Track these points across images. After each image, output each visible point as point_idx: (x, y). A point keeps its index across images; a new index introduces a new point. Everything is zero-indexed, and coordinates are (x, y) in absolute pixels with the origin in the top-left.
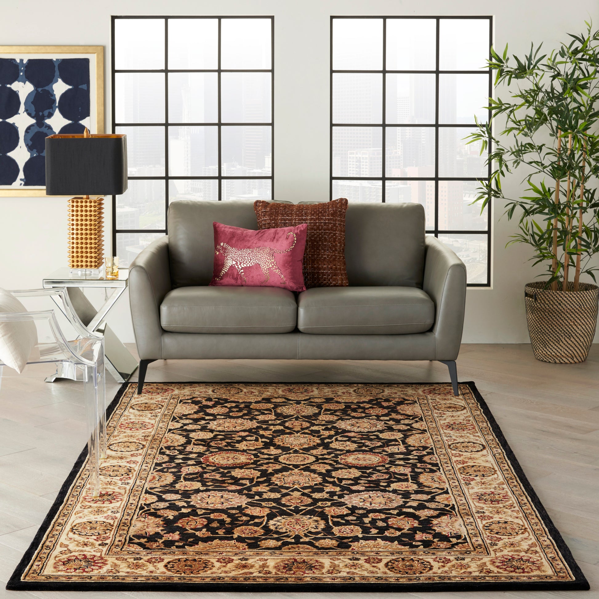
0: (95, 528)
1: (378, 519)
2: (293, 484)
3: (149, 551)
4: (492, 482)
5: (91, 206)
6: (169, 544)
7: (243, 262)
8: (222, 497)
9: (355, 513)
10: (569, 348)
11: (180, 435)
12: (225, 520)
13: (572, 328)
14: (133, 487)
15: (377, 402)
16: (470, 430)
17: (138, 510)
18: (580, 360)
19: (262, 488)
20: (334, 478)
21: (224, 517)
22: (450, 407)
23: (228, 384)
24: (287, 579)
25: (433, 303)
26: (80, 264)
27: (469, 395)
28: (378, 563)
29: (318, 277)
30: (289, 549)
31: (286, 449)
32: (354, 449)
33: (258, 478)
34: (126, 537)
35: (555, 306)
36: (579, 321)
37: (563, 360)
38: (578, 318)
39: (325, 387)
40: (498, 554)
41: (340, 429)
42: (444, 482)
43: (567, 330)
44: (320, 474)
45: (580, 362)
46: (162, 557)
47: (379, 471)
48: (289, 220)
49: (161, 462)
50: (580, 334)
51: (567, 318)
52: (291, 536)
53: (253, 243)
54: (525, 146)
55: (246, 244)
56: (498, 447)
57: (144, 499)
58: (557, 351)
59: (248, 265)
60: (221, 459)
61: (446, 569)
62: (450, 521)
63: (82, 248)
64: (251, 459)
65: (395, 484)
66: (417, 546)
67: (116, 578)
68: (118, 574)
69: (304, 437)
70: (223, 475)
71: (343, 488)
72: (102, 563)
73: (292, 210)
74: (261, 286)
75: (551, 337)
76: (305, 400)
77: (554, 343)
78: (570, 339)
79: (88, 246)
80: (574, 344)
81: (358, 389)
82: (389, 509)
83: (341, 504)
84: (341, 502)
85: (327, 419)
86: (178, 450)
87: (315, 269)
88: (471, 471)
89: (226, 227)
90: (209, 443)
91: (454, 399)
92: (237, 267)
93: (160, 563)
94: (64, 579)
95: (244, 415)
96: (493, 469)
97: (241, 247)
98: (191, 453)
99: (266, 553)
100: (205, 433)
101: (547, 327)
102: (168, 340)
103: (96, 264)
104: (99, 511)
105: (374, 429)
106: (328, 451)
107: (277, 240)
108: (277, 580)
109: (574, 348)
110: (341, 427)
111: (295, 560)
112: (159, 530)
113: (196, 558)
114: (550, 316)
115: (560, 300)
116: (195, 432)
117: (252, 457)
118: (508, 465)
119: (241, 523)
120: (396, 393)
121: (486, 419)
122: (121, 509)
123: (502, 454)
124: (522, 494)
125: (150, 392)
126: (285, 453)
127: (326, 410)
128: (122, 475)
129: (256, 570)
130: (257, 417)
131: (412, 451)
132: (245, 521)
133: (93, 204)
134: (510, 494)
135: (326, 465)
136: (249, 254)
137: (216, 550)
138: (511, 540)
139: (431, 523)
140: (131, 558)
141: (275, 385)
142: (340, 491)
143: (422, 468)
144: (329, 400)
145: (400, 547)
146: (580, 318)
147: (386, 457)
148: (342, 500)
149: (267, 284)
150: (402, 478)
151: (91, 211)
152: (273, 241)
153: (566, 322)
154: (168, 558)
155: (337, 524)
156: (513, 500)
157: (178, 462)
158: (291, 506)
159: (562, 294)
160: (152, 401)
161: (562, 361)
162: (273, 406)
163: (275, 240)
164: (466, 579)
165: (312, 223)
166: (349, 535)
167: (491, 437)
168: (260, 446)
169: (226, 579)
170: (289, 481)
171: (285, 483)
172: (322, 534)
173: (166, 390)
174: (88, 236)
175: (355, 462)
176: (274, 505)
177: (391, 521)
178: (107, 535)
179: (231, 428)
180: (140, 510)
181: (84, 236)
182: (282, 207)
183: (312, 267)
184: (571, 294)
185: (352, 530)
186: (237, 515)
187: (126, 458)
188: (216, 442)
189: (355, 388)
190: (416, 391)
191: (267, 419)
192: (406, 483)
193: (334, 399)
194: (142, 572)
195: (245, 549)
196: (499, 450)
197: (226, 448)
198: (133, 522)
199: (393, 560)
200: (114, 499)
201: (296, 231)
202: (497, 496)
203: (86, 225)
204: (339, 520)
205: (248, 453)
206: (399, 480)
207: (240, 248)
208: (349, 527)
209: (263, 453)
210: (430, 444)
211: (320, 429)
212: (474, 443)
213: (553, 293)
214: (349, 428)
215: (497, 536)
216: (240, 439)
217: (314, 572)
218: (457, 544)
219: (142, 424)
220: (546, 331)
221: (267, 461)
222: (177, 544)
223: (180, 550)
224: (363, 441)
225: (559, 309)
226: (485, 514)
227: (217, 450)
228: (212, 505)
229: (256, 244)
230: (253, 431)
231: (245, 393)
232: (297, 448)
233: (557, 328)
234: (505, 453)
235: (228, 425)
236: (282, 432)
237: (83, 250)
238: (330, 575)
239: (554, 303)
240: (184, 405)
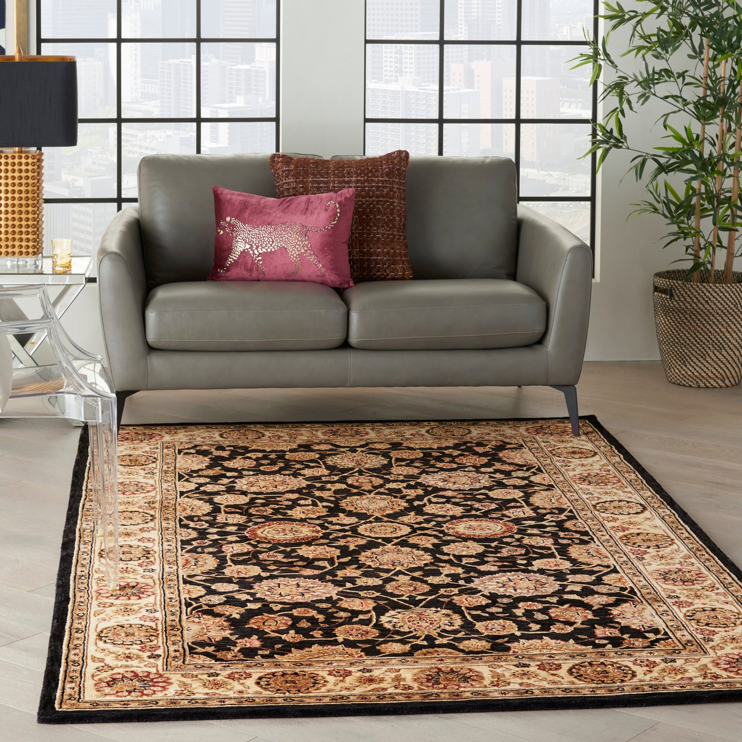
0: (133, 634)
1: (534, 610)
2: (393, 565)
3: (224, 664)
4: (673, 555)
5: (27, 164)
6: (249, 653)
7: (261, 245)
8: (298, 585)
9: (498, 602)
10: (719, 366)
11: (200, 499)
12: (317, 617)
13: (723, 337)
14: (163, 575)
15: (467, 447)
16: (614, 483)
17: (184, 607)
18: (733, 383)
19: (350, 572)
20: (448, 555)
21: (313, 613)
22: (574, 453)
23: (241, 425)
24: (438, 695)
25: (544, 303)
26: (10, 250)
27: (594, 435)
28: (556, 669)
29: (369, 267)
30: (425, 654)
31: (363, 517)
32: (460, 514)
33: (339, 557)
34: (183, 645)
35: (700, 305)
36: (733, 327)
37: (709, 383)
38: (733, 323)
39: (383, 428)
40: (720, 653)
41: (430, 486)
42: (606, 557)
43: (717, 339)
44: (426, 550)
45: (733, 385)
46: (247, 671)
47: (508, 544)
48: (324, 183)
49: (187, 538)
50: (734, 346)
51: (717, 323)
52: (420, 637)
53: (275, 217)
54: (659, 73)
55: (265, 218)
56: (663, 506)
57: (186, 591)
58: (702, 370)
59: (269, 250)
60: (274, 532)
61: (655, 674)
62: (636, 610)
63: (14, 226)
64: (318, 532)
65: (537, 561)
66: (604, 646)
67: (193, 702)
68: (193, 697)
69: (381, 499)
70: (287, 555)
71: (467, 569)
72: (164, 682)
73: (328, 168)
74: (286, 281)
75: (693, 350)
76: (361, 446)
77: (697, 359)
78: (720, 353)
79: (24, 223)
80: (727, 359)
81: (432, 429)
82: (545, 596)
83: (474, 591)
84: (471, 589)
85: (405, 473)
86: (206, 522)
87: (364, 254)
88: (638, 540)
89: (232, 194)
90: (247, 511)
91: (575, 440)
92: (251, 252)
93: (247, 680)
94: (119, 706)
95: (281, 469)
96: (669, 537)
97: (258, 223)
98: (227, 525)
99: (394, 661)
100: (236, 496)
101: (688, 335)
102: (157, 362)
103: (36, 250)
104: (127, 610)
105: (478, 486)
106: (425, 517)
107: (312, 213)
108: (425, 697)
109: (726, 366)
110: (430, 484)
111: (440, 670)
112: (227, 634)
113: (297, 670)
114: (693, 319)
115: (708, 297)
116: (220, 494)
117: (319, 529)
118: (687, 531)
119: (341, 621)
120: (489, 434)
121: (632, 468)
122: (158, 605)
123: (673, 517)
124: (722, 571)
125: (127, 439)
126: (363, 521)
127: (397, 460)
128: (140, 559)
129: (390, 685)
130: (302, 472)
131: (545, 515)
132: (346, 618)
133: (30, 161)
134: (703, 570)
135: (429, 538)
136: (270, 233)
137: (321, 659)
138: (731, 633)
139: (611, 614)
140: (202, 674)
141: (308, 425)
142: (464, 572)
143: (569, 539)
144: (396, 446)
145: (579, 647)
146: (736, 322)
147: (511, 524)
148: (472, 585)
149: (296, 277)
150: (545, 554)
151: (27, 171)
152: (305, 213)
153: (714, 327)
154: (256, 673)
155: (479, 618)
156: (713, 579)
157: (213, 538)
158: (403, 595)
159: (711, 287)
160: (137, 453)
161: (708, 385)
162: (318, 456)
163: (308, 212)
164: (688, 687)
165: (359, 187)
166: (502, 633)
167: (649, 494)
168: (322, 512)
169: (352, 698)
170: (385, 561)
171: (380, 564)
172: (463, 633)
173: (151, 437)
174: (23, 209)
175: (469, 532)
176: (378, 594)
177: (553, 612)
178: (155, 642)
179: (271, 488)
180: (187, 608)
181: (17, 209)
182: (312, 163)
183: (361, 252)
184: (723, 288)
185: (504, 626)
186: (330, 611)
187: (135, 535)
188: (257, 509)
189: (428, 428)
190: (517, 431)
191: (316, 474)
192: (553, 560)
193: (402, 444)
194: (228, 693)
195: (361, 656)
196: (667, 511)
197: (275, 517)
198: (184, 624)
199: (576, 665)
200: (143, 593)
201: (339, 199)
202: (688, 575)
203: (20, 192)
204: (479, 612)
205: (309, 523)
206: (542, 556)
207: (256, 226)
208: (498, 622)
209: (331, 523)
210: (566, 504)
211: (400, 487)
212: (628, 502)
213: (698, 287)
214: (440, 484)
215: (708, 628)
216: (290, 503)
217: (472, 685)
218: (658, 640)
219: (137, 485)
220: (686, 342)
221: (343, 534)
222: (260, 652)
223: (268, 660)
224: (469, 503)
225: (706, 309)
226: (681, 600)
227: (263, 520)
228: (289, 597)
229: (280, 218)
230: (304, 491)
231: (269, 437)
232: (377, 514)
233: (703, 336)
234: (677, 515)
235: (264, 484)
236: (347, 493)
237: (15, 229)
238: (496, 688)
239: (699, 301)
240: (187, 456)
